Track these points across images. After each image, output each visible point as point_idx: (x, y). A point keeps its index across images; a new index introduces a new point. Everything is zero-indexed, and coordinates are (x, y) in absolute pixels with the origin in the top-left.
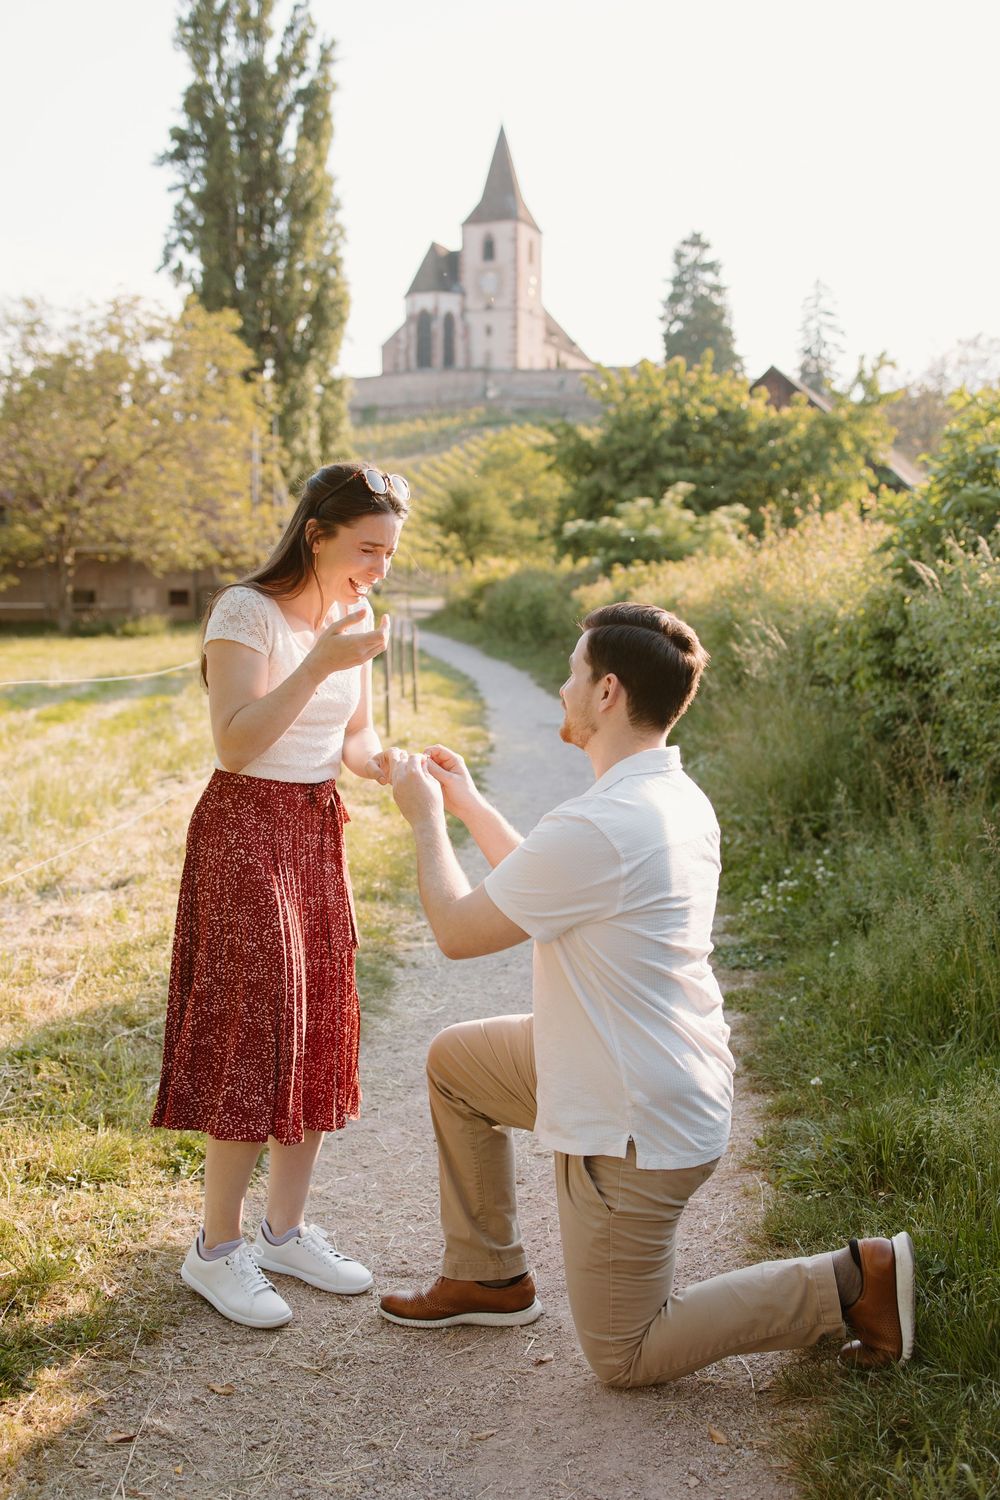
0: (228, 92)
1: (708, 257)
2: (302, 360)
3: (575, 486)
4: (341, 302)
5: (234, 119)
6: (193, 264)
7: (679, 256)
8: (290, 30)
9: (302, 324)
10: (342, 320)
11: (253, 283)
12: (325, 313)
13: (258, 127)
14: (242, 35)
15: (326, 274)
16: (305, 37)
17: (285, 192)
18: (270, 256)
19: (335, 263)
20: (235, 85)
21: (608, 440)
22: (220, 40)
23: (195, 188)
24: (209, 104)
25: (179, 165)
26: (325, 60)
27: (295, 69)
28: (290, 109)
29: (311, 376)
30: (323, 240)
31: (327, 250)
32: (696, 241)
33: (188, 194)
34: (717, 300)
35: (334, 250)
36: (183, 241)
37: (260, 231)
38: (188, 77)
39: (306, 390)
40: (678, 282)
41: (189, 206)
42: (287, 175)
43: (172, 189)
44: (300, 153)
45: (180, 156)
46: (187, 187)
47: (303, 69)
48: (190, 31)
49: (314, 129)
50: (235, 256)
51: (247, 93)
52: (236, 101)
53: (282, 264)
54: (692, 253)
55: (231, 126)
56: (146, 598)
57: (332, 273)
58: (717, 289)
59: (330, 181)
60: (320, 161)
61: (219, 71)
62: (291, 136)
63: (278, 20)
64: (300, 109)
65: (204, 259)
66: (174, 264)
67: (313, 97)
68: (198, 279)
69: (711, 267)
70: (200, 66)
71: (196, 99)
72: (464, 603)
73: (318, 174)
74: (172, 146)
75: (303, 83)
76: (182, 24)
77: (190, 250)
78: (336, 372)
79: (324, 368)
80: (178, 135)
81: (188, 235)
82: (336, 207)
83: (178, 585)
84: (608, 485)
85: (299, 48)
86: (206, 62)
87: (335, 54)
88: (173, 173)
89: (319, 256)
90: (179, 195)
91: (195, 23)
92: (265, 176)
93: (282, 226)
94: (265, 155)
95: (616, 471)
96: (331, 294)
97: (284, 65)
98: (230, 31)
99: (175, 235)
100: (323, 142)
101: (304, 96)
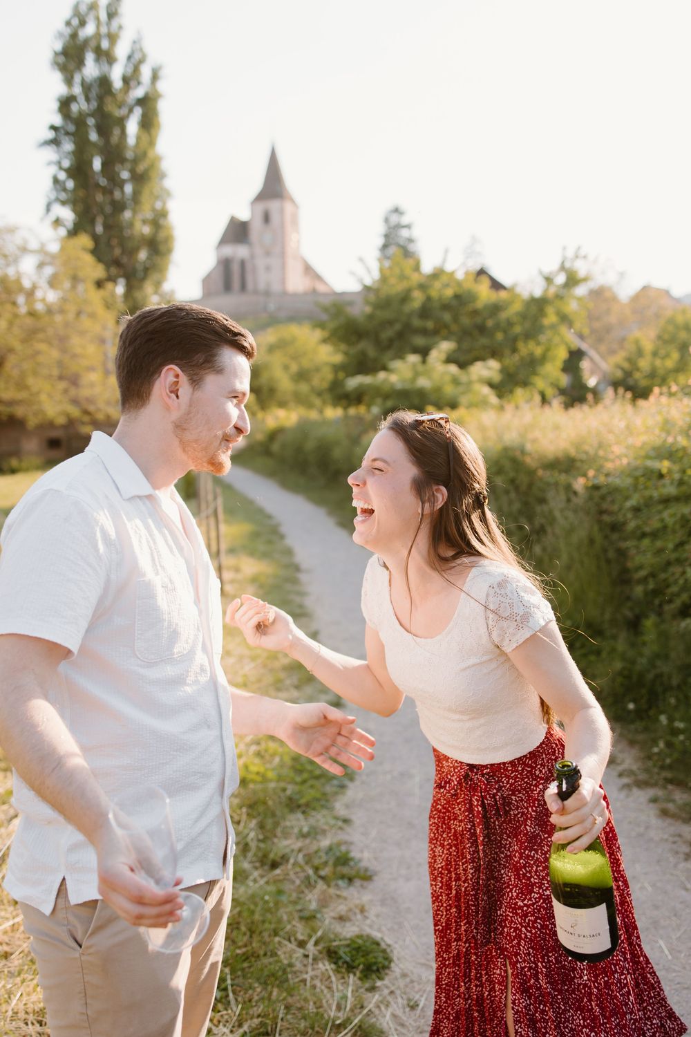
0: (88, 99)
1: (405, 220)
2: (144, 279)
3: (346, 354)
4: (169, 240)
5: (92, 115)
6: (67, 214)
7: (387, 220)
8: (129, 58)
9: (143, 255)
10: (169, 251)
11: (107, 227)
12: (158, 246)
13: (108, 123)
14: (97, 60)
15: (159, 220)
16: (141, 61)
17: (128, 165)
18: (119, 207)
19: (163, 214)
20: (93, 94)
21: (370, 317)
22: (81, 63)
23: (66, 163)
24: (74, 108)
25: (54, 147)
26: (155, 77)
27: (132, 83)
28: (131, 111)
29: (148, 288)
30: (157, 198)
31: (158, 205)
32: (396, 210)
33: (61, 168)
34: (411, 247)
35: (164, 203)
36: (57, 200)
37: (111, 193)
38: (61, 89)
39: (145, 298)
40: (387, 236)
41: (62, 176)
42: (129, 155)
43: (50, 163)
44: (138, 138)
45: (55, 142)
46: (59, 163)
47: (139, 83)
48: (61, 59)
49: (148, 123)
50: (95, 210)
51: (101, 99)
52: (94, 104)
53: (127, 214)
54: (394, 219)
55: (91, 121)
56: (31, 445)
57: (162, 222)
58: (411, 240)
59: (158, 159)
60: (152, 143)
61: (83, 83)
62: (132, 127)
63: (122, 50)
64: (138, 111)
65: (74, 211)
66: (52, 216)
67: (147, 103)
68: (70, 225)
69: (408, 226)
70: (69, 81)
71: (65, 104)
72: (261, 444)
73: (151, 154)
74: (51, 135)
75: (139, 93)
76: (56, 54)
77: (63, 203)
78: (167, 286)
79: (158, 284)
80: (53, 128)
81: (63, 196)
82: (163, 176)
83: (54, 434)
84: (372, 352)
85: (136, 69)
86: (72, 77)
87: (162, 73)
88: (50, 154)
89: (154, 210)
90: (53, 170)
91: (65, 52)
92: (114, 156)
93: (128, 189)
94: (115, 139)
95: (377, 342)
96: (162, 235)
97: (126, 80)
98: (90, 58)
99: (53, 196)
100: (153, 132)
101: (142, 102)
